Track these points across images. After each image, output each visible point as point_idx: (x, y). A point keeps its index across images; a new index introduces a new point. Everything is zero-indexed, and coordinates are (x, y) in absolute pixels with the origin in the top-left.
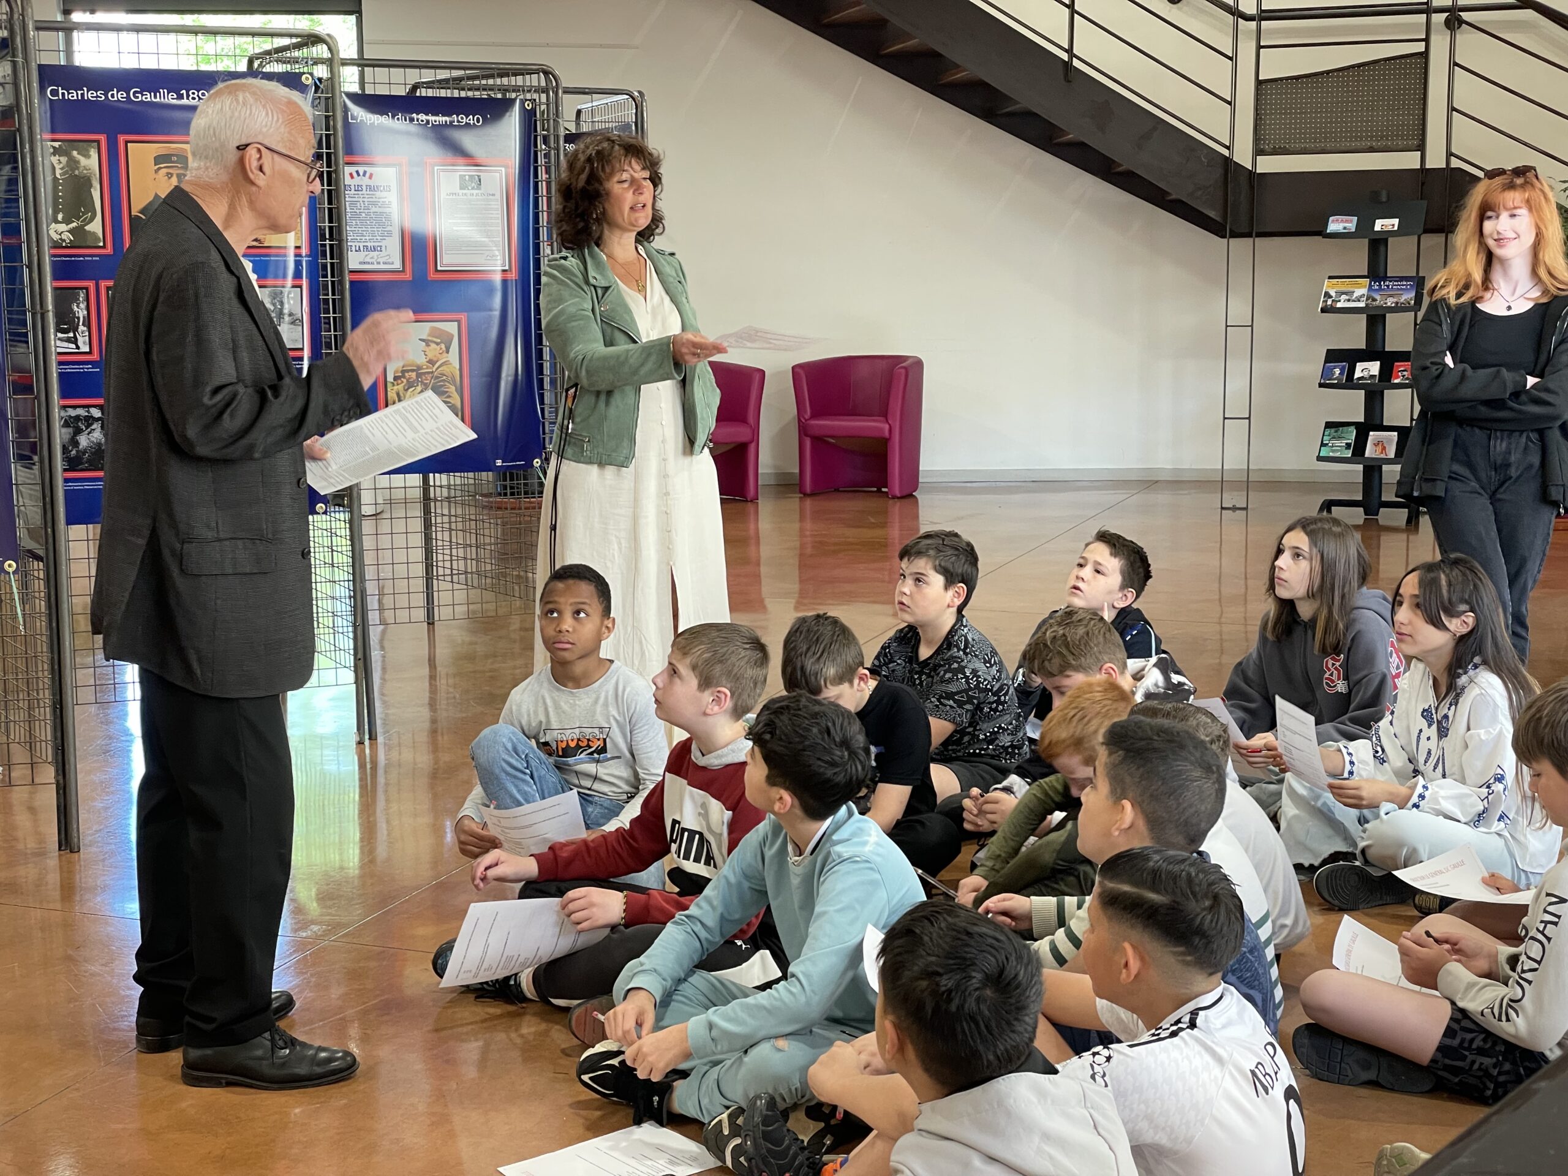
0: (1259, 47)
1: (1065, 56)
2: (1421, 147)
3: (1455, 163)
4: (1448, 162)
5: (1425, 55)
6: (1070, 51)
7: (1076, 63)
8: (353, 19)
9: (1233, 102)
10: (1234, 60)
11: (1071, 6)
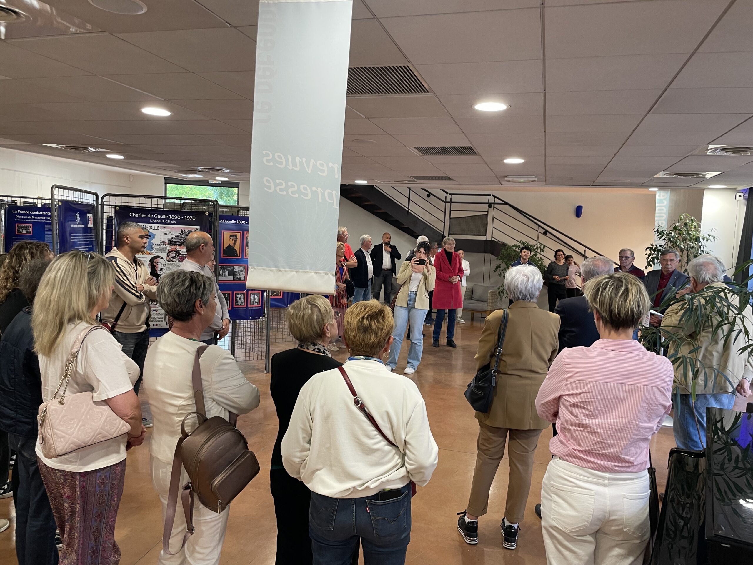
0: (451, 210)
1: (407, 209)
2: (486, 235)
3: (493, 239)
4: (492, 239)
5: (487, 215)
6: (408, 208)
7: (410, 211)
8: (237, 189)
9: (444, 222)
10: (445, 212)
11: (409, 198)
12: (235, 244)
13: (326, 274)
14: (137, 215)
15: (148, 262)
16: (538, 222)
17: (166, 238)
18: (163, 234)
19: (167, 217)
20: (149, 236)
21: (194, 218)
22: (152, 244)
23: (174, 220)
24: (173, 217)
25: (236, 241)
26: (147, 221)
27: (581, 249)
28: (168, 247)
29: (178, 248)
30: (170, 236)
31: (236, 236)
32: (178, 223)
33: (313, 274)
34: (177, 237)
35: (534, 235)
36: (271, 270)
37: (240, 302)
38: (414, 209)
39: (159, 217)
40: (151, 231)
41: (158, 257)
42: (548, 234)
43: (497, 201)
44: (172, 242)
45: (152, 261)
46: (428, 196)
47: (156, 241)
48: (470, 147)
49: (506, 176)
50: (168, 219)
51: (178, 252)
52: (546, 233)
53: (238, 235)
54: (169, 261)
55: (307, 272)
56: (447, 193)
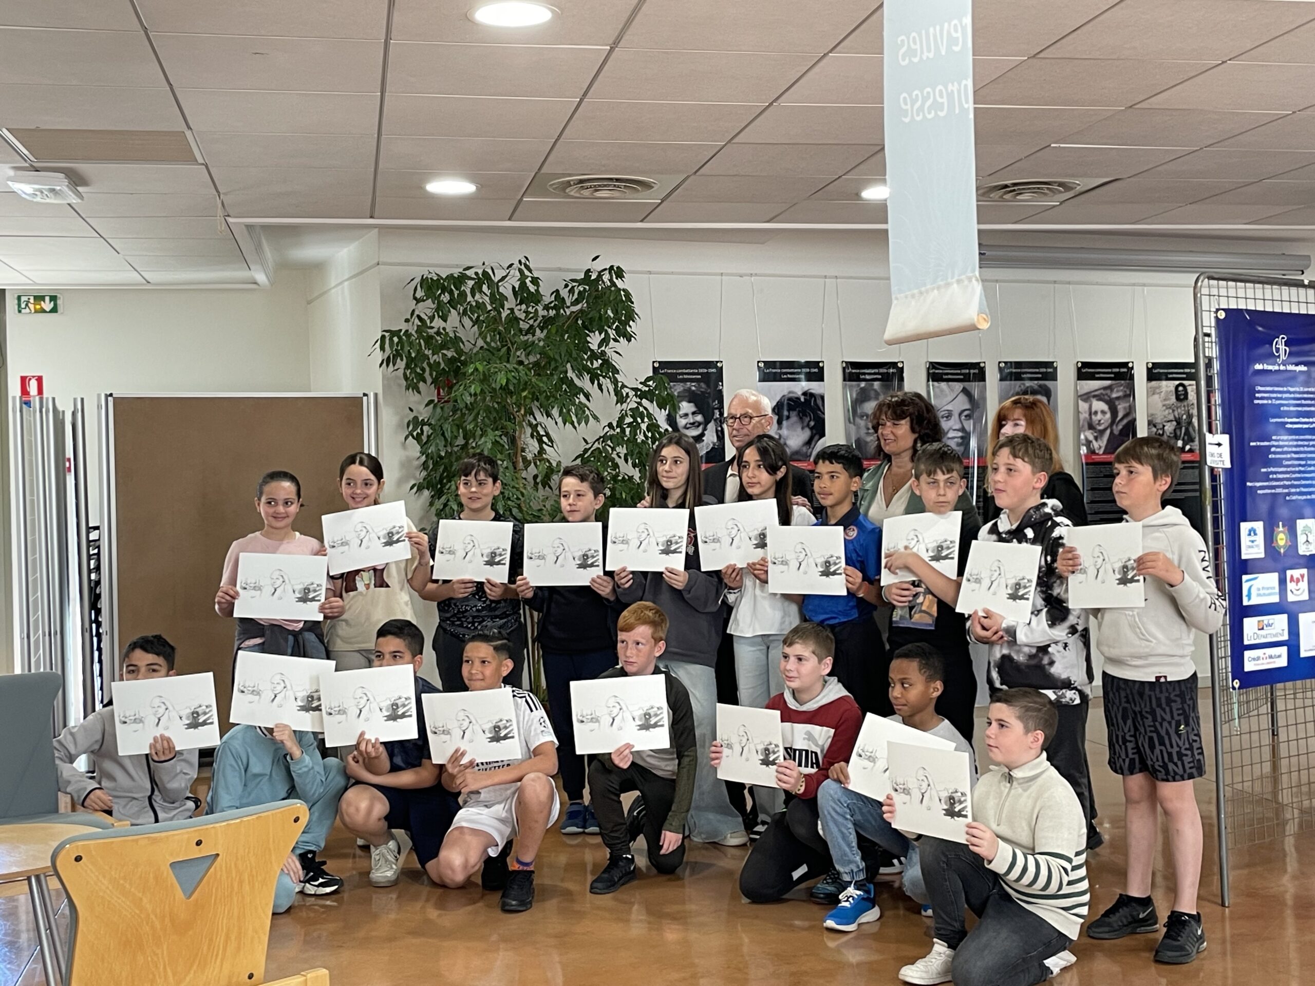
55: (948, 283)
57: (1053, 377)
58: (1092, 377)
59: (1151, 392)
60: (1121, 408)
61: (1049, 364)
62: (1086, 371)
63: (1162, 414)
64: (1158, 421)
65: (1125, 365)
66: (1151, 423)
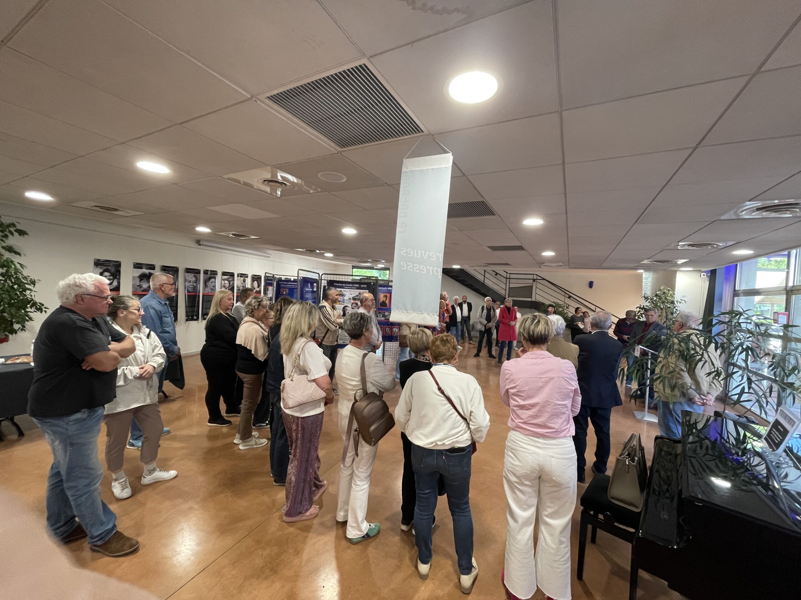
0: (509, 283)
2: (531, 298)
4: (535, 300)
5: (532, 286)
6: (484, 281)
7: (485, 283)
8: (388, 271)
9: (506, 290)
10: (506, 284)
11: (484, 276)
12: (386, 300)
13: (434, 315)
14: (338, 285)
15: (342, 309)
16: (564, 291)
17: (351, 296)
18: (350, 294)
19: (352, 285)
20: (342, 295)
21: (365, 286)
22: (344, 300)
23: (356, 287)
24: (355, 285)
25: (387, 298)
26: (342, 287)
27: (593, 308)
28: (352, 301)
29: (357, 302)
30: (353, 296)
31: (387, 296)
32: (358, 288)
33: (426, 315)
34: (357, 296)
35: (562, 298)
36: (403, 312)
37: (387, 332)
38: (488, 283)
39: (348, 285)
40: (344, 293)
41: (347, 306)
42: (571, 298)
43: (538, 278)
44: (354, 299)
45: (344, 308)
46: (496, 275)
47: (346, 298)
48: (521, 246)
49: (544, 263)
50: (353, 286)
51: (357, 304)
52: (570, 297)
53: (388, 295)
54: (352, 308)
55: (422, 314)
56: (507, 273)
57: (217, 274)
58: (225, 275)
59: (238, 280)
60: (231, 283)
61: (216, 271)
62: (224, 274)
63: (240, 285)
64: (239, 286)
65: (233, 273)
66: (237, 287)
